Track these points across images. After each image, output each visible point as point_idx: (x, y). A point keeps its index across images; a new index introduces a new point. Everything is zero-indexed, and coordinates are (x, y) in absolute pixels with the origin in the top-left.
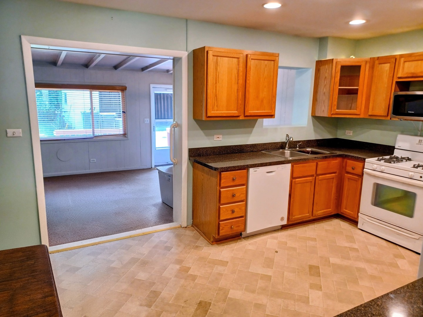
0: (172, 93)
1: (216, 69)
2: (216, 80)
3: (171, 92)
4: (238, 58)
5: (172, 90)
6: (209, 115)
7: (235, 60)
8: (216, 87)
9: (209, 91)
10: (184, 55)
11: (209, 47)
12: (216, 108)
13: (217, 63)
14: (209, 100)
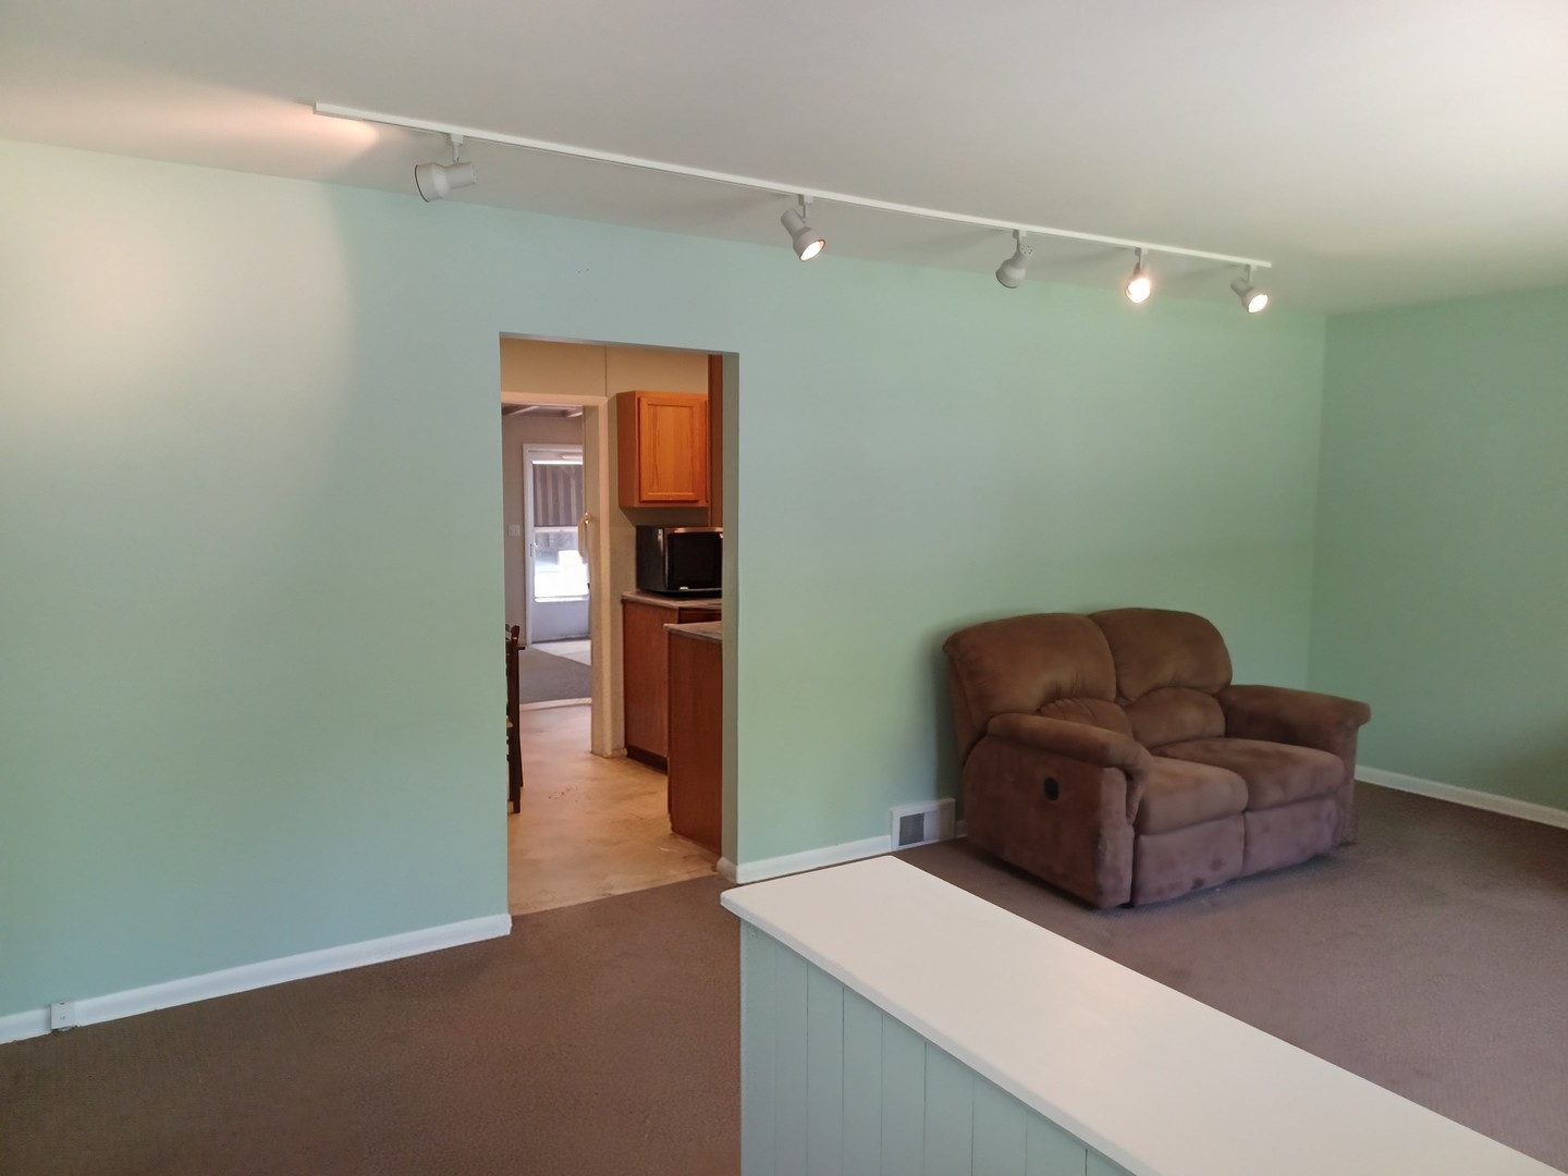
0: (581, 463)
1: (655, 426)
2: (655, 444)
3: (578, 461)
4: (690, 407)
5: (581, 458)
6: (644, 498)
7: (686, 411)
8: (655, 455)
9: (642, 460)
10: (601, 402)
11: (642, 393)
12: (655, 487)
13: (655, 417)
14: (643, 475)
